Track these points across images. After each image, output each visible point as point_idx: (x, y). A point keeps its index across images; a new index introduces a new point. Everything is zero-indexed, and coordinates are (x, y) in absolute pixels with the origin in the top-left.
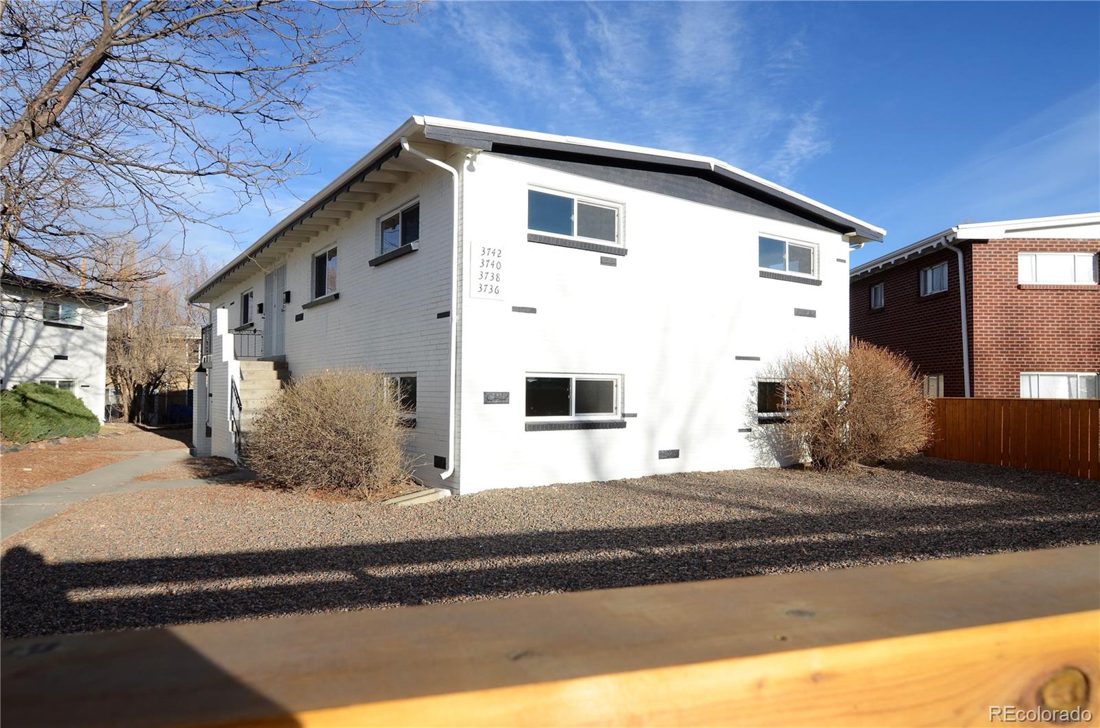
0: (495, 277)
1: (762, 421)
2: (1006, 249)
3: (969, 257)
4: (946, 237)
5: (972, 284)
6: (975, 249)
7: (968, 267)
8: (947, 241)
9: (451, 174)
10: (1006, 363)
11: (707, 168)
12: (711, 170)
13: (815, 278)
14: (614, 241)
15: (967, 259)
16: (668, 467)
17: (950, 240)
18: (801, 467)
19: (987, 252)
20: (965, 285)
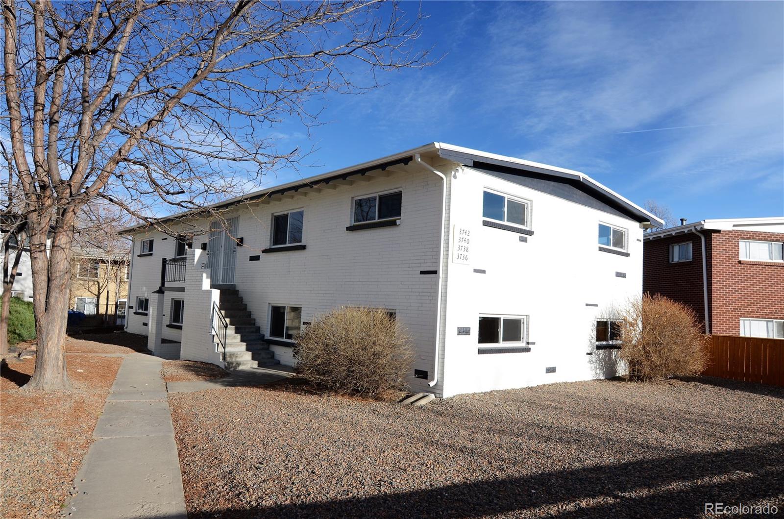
0: (466, 249)
1: (598, 348)
2: (732, 237)
3: (709, 240)
4: (695, 226)
5: (711, 258)
6: (714, 236)
7: (709, 247)
8: (696, 229)
9: (442, 179)
10: (732, 311)
11: (578, 179)
12: (580, 181)
13: (625, 251)
14: (524, 225)
15: (708, 242)
16: (551, 379)
17: (699, 229)
18: (620, 379)
19: (721, 238)
20: (706, 259)
